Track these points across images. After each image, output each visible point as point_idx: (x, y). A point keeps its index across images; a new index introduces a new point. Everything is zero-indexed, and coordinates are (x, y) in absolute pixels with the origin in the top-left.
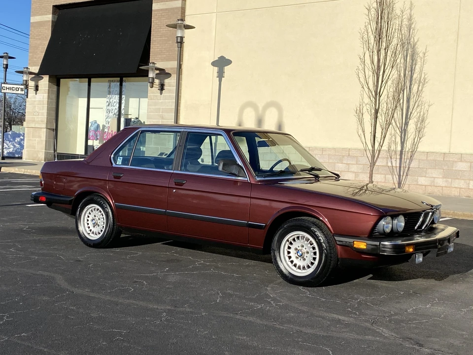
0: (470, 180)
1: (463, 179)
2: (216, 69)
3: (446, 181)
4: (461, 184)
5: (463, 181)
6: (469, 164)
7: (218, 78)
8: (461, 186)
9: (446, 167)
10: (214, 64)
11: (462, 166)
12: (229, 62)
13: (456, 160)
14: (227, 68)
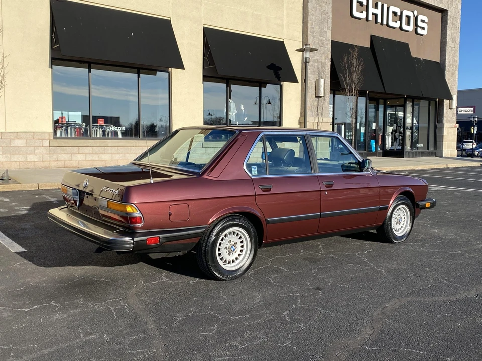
0: (27, 154)
1: (21, 154)
3: (6, 157)
4: (20, 158)
5: (21, 156)
6: (25, 141)
8: (20, 160)
9: (4, 144)
11: (19, 143)
13: (13, 138)
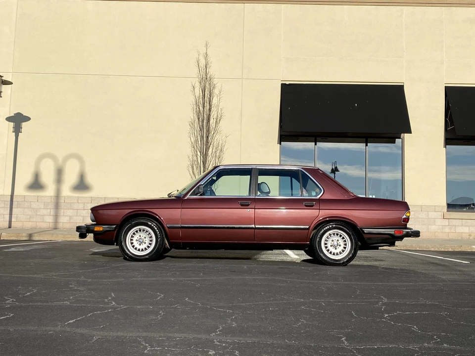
2: (12, 124)
7: (14, 133)
10: (9, 119)
12: (27, 119)
14: (24, 125)
